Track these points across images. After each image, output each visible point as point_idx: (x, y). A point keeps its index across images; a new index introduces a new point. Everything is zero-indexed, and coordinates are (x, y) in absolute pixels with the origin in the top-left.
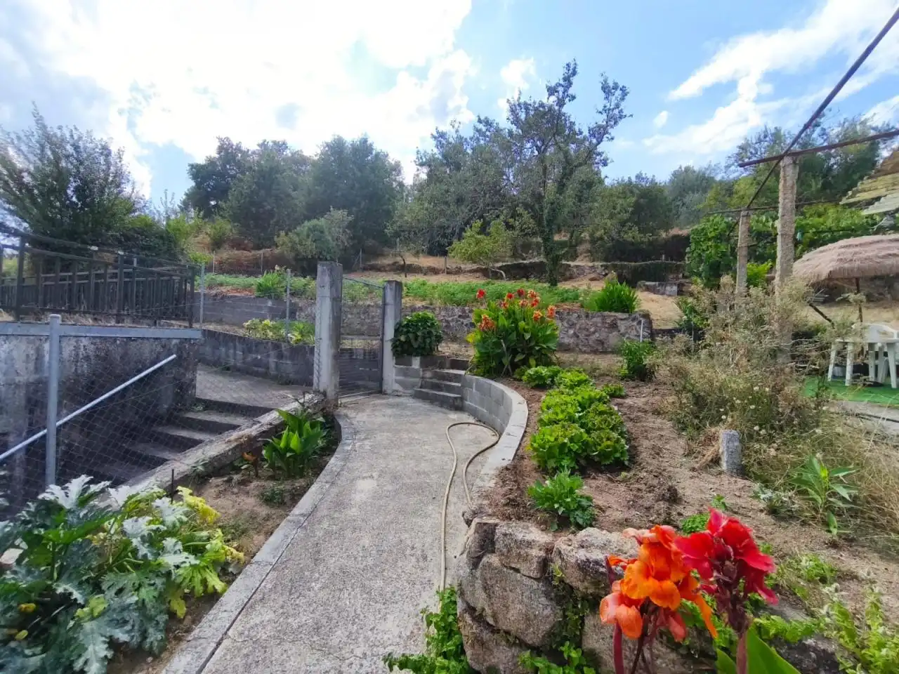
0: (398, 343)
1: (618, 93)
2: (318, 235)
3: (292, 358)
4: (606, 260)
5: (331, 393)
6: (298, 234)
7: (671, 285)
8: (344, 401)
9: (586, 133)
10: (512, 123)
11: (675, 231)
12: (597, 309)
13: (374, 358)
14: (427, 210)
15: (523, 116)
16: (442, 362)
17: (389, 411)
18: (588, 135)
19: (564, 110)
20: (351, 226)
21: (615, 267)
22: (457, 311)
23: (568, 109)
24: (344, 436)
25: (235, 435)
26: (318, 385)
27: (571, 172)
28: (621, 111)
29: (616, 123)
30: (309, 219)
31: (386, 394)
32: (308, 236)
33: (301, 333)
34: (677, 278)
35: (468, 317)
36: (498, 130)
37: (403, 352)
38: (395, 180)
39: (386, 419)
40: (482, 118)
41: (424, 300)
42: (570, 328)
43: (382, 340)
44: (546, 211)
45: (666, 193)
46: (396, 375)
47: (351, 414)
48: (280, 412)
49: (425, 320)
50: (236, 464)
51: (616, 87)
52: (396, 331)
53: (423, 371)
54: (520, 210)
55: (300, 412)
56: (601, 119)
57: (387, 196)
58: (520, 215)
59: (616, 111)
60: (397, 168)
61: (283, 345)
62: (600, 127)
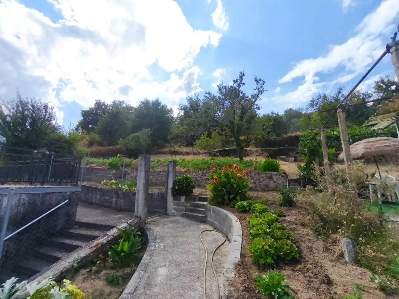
0: (174, 190)
1: (261, 82)
2: (137, 139)
3: (124, 198)
4: (262, 147)
5: (143, 217)
6: (128, 139)
7: (292, 157)
8: (149, 220)
9: (250, 97)
10: (220, 94)
11: (290, 134)
12: (262, 170)
13: (163, 197)
14: (185, 128)
15: (224, 91)
16: (195, 198)
17: (171, 225)
18: (251, 98)
19: (241, 89)
20: (152, 135)
21: (266, 150)
22: (200, 173)
23: (242, 88)
24: (150, 241)
25: (95, 243)
26: (137, 213)
27: (245, 112)
28: (263, 89)
29: (262, 93)
30: (133, 133)
31: (169, 215)
32: (133, 140)
33: (129, 186)
34: (294, 154)
35: (206, 175)
36: (214, 97)
37: (177, 194)
38: (170, 116)
39: (170, 230)
40: (207, 92)
41: (185, 168)
42: (252, 179)
43: (167, 189)
44: (236, 128)
45: (283, 119)
46: (173, 205)
47: (153, 227)
48: (118, 228)
49: (186, 179)
50: (94, 260)
51: (260, 80)
52: (174, 184)
53: (186, 203)
54: (224, 128)
55: (128, 229)
56: (256, 92)
57: (167, 122)
58: (224, 130)
59: (261, 89)
60: (171, 111)
61: (120, 192)
62: (255, 95)
